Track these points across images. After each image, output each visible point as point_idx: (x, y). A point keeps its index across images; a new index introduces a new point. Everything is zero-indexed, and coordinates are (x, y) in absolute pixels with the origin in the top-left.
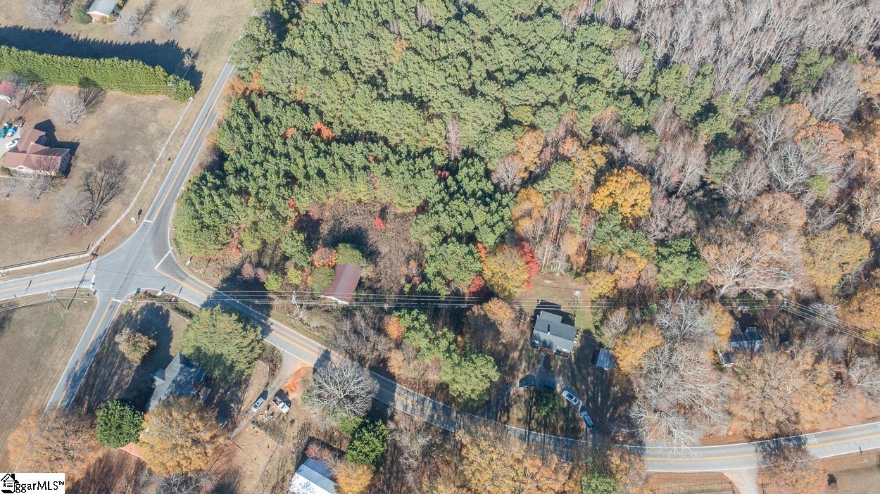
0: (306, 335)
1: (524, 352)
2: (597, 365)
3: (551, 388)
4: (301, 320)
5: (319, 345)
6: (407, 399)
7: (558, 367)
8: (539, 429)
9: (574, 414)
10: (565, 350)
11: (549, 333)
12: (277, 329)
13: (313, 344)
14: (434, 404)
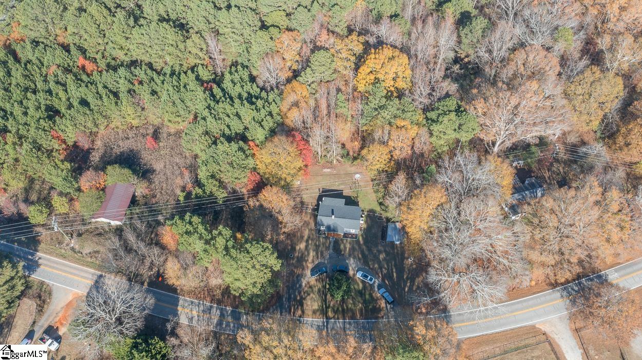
0: (79, 264)
1: (310, 242)
2: (388, 240)
3: (344, 271)
4: (73, 249)
5: (92, 271)
6: (191, 310)
7: (348, 249)
8: (336, 316)
9: (371, 295)
10: (353, 231)
11: (333, 216)
12: (45, 262)
13: (87, 272)
14: (221, 310)
